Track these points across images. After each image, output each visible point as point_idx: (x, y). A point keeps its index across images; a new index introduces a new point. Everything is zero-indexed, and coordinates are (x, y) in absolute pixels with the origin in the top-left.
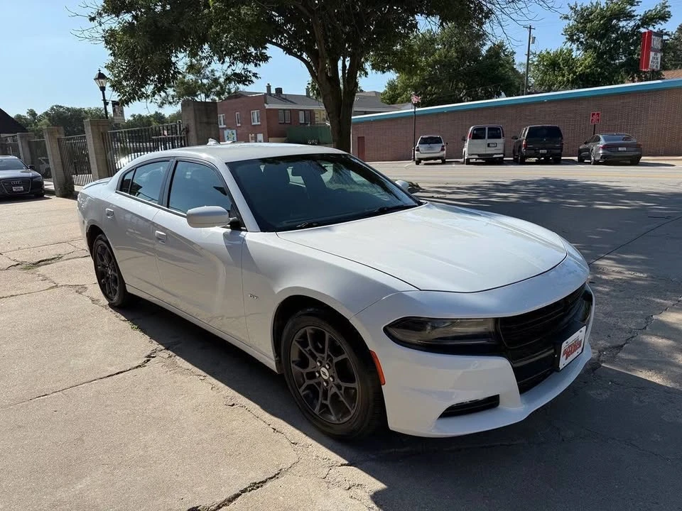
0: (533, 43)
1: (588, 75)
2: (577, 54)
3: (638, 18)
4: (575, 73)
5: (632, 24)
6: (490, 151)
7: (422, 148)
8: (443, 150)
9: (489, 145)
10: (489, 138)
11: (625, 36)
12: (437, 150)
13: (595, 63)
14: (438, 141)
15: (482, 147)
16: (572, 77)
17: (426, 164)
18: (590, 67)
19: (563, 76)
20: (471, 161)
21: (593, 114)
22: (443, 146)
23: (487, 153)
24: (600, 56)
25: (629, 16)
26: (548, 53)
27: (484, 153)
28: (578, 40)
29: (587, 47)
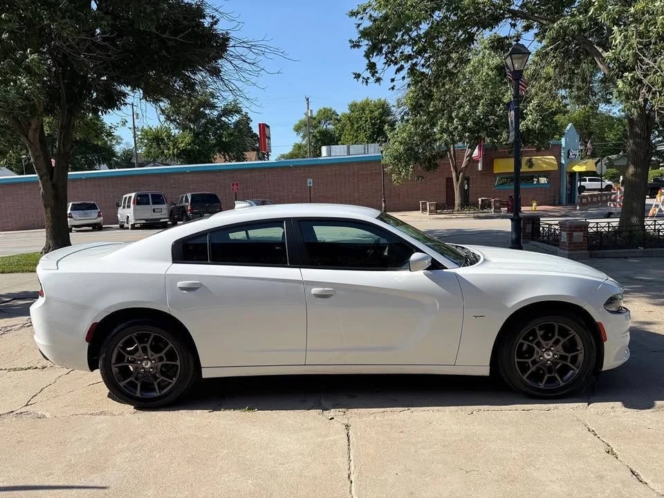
0: (137, 118)
1: (189, 151)
2: (175, 132)
3: (220, 109)
4: (178, 148)
5: (216, 113)
6: (156, 216)
7: (76, 214)
8: (99, 216)
9: (154, 210)
10: (154, 203)
11: (212, 122)
12: (93, 217)
13: (193, 142)
14: (93, 207)
15: (148, 212)
16: (177, 151)
17: (78, 231)
18: (189, 144)
19: (169, 149)
20: (136, 226)
21: (233, 184)
22: (99, 212)
23: (153, 217)
24: (196, 135)
25: (213, 107)
26: (150, 128)
27: (151, 218)
28: (175, 120)
29: (184, 128)
